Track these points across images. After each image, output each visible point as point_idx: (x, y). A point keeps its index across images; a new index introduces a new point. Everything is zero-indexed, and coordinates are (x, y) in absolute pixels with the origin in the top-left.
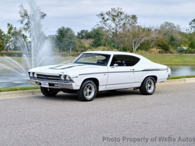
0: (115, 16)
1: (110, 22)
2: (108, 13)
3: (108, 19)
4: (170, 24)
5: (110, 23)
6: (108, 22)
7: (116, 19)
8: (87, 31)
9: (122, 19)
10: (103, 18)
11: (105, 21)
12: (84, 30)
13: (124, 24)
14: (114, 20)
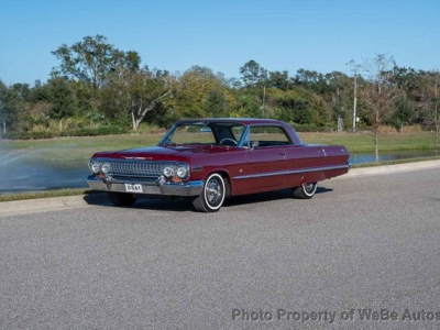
0: (93, 54)
1: (80, 66)
2: (77, 48)
3: (77, 61)
4: (203, 70)
5: (82, 69)
6: (78, 66)
7: (95, 59)
8: (26, 86)
9: (106, 61)
10: (67, 59)
11: (72, 64)
12: (20, 85)
13: (113, 70)
14: (90, 61)
